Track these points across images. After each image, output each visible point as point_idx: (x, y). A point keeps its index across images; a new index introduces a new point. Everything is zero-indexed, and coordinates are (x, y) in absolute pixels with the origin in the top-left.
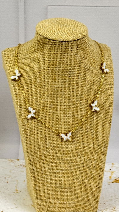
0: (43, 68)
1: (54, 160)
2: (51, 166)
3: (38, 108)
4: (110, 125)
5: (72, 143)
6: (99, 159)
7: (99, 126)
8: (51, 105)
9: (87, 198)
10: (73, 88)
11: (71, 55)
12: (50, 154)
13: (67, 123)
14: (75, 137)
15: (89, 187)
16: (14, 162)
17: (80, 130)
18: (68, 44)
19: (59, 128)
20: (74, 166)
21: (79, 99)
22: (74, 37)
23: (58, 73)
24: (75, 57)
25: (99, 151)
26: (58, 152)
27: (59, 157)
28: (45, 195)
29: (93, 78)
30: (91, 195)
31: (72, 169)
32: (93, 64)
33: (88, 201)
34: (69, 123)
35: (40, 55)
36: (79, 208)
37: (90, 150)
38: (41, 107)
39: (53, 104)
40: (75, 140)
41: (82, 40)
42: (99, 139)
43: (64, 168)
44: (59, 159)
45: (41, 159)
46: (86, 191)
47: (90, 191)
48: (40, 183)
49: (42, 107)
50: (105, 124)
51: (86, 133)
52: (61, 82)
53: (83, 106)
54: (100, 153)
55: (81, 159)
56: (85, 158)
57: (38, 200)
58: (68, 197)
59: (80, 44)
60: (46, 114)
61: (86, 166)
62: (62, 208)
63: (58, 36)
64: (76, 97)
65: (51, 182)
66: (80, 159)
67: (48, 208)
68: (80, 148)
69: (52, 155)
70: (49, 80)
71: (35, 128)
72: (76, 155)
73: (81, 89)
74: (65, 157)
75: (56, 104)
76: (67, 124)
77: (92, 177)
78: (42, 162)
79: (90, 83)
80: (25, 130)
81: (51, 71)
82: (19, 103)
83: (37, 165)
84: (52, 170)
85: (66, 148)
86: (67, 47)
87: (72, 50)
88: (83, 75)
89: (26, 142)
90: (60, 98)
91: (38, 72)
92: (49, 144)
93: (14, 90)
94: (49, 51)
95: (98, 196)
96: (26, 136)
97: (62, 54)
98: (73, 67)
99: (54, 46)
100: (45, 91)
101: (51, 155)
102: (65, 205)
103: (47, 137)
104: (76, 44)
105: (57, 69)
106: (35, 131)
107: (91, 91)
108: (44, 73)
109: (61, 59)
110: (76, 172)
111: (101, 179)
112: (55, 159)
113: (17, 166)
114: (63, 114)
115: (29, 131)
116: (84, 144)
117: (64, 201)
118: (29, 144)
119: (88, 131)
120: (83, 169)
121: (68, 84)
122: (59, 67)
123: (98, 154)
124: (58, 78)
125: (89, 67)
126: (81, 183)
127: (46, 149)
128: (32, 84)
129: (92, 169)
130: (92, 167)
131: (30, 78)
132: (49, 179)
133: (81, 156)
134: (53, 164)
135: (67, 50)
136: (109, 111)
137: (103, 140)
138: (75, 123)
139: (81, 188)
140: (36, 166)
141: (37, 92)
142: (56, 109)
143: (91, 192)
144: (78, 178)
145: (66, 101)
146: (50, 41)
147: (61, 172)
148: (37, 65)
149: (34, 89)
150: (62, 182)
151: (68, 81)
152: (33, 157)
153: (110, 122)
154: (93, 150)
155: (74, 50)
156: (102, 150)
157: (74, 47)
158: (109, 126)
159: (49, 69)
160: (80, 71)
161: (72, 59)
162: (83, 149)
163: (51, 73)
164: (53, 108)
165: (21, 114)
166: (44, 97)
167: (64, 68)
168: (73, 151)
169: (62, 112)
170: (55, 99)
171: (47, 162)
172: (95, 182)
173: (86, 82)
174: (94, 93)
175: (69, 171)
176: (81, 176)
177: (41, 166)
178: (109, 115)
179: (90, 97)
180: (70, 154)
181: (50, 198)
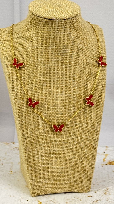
0: (36, 47)
1: (47, 140)
2: (44, 146)
3: (31, 87)
4: (103, 104)
6: (92, 139)
8: (44, 84)
9: (80, 178)
10: (66, 67)
12: (43, 134)
13: (60, 102)
14: (68, 117)
15: (82, 166)
17: (73, 110)
18: (61, 23)
21: (72, 78)
22: (67, 16)
23: (51, 52)
24: (68, 36)
25: (92, 130)
27: (53, 137)
28: (38, 175)
29: (86, 57)
30: (84, 175)
31: (66, 148)
32: (86, 43)
33: (81, 180)
34: (63, 103)
35: (33, 34)
36: (72, 188)
37: (83, 129)
38: (34, 87)
39: (46, 84)
41: (74, 19)
42: (92, 118)
43: (57, 148)
44: (52, 139)
45: (34, 139)
47: (83, 171)
48: (34, 163)
49: (36, 86)
50: (98, 103)
52: (54, 61)
53: (76, 86)
55: (74, 138)
56: (78, 138)
57: (31, 180)
58: (62, 177)
59: (73, 23)
60: (39, 93)
62: (56, 187)
63: (51, 14)
64: (69, 76)
65: (45, 161)
67: (41, 188)
69: (46, 135)
70: (42, 59)
72: (69, 135)
73: (74, 68)
74: (58, 137)
75: (49, 84)
76: (60, 104)
77: (85, 156)
78: (35, 141)
79: (83, 63)
80: (18, 109)
81: (44, 50)
82: (12, 82)
83: (30, 145)
86: (60, 25)
87: (65, 28)
88: (76, 54)
89: (19, 121)
90: (53, 77)
91: (31, 51)
92: (42, 124)
93: (7, 70)
94: (42, 30)
95: (91, 176)
96: (20, 115)
97: (55, 32)
98: (66, 46)
99: (47, 25)
100: (38, 71)
101: (44, 135)
102: (58, 185)
104: (69, 23)
105: (50, 48)
106: (28, 111)
107: (84, 71)
109: (54, 38)
110: (69, 152)
111: (94, 159)
112: (49, 139)
114: (56, 93)
115: (22, 111)
117: (58, 181)
118: (22, 124)
120: (76, 148)
121: (61, 63)
122: (52, 46)
123: (91, 133)
124: (52, 57)
125: (82, 46)
126: (75, 162)
127: (40, 129)
130: (85, 147)
131: (23, 58)
132: (42, 159)
133: (74, 136)
134: (46, 144)
135: (60, 29)
136: (102, 91)
137: (96, 120)
138: (68, 103)
141: (30, 72)
142: (50, 89)
143: (84, 172)
144: (71, 158)
145: (59, 80)
146: (43, 20)
147: (54, 151)
148: (30, 44)
149: (27, 69)
150: (56, 162)
151: (61, 60)
152: (27, 137)
154: (86, 129)
156: (95, 130)
157: (67, 25)
159: (42, 47)
160: (73, 50)
161: (65, 38)
162: (76, 128)
163: (44, 52)
164: (47, 87)
165: (14, 94)
166: (37, 76)
167: (57, 47)
168: (67, 131)
169: (55, 91)
170: (49, 78)
171: (40, 142)
172: (88, 162)
173: (79, 61)
174: (87, 73)
175: (62, 151)
176: (74, 155)
177: (35, 146)
178: (102, 94)
179: (83, 76)
180: (63, 134)
181: (44, 178)
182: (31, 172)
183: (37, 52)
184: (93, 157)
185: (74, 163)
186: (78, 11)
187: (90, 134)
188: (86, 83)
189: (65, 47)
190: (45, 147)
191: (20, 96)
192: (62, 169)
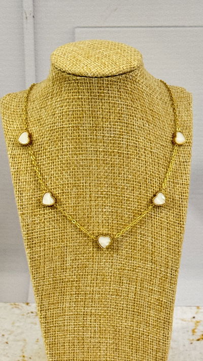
0: (59, 124)
1: (80, 290)
4: (182, 229)
5: (112, 260)
6: (163, 290)
7: (161, 229)
8: (74, 190)
10: (113, 160)
11: (109, 101)
12: (72, 278)
13: (103, 223)
14: (118, 250)
15: (145, 341)
16: (20, 307)
17: (127, 237)
18: (102, 82)
20: (117, 302)
21: (124, 180)
22: (113, 70)
23: (86, 133)
24: (116, 106)
25: (161, 275)
26: (87, 275)
27: (90, 284)
28: (64, 353)
29: (151, 143)
30: (149, 357)
31: (114, 307)
32: (150, 118)
34: (107, 224)
35: (56, 102)
37: (146, 273)
39: (77, 189)
40: (117, 255)
41: (127, 76)
42: (163, 253)
43: (98, 305)
44: (89, 288)
47: (147, 349)
48: (56, 330)
50: (173, 226)
51: (138, 243)
52: (90, 149)
53: (132, 194)
54: (164, 280)
55: (129, 289)
56: (136, 288)
59: (126, 82)
60: (65, 206)
61: (138, 303)
63: (85, 67)
64: (119, 176)
66: (127, 290)
68: (127, 268)
69: (77, 281)
70: (71, 146)
71: (45, 230)
72: (120, 282)
73: (127, 162)
74: (100, 285)
75: (83, 189)
76: (103, 225)
77: (150, 323)
78: (58, 291)
79: (145, 153)
81: (74, 130)
82: (19, 186)
85: (101, 268)
86: (100, 87)
87: (110, 92)
88: (130, 138)
90: (90, 177)
91: (52, 132)
92: (71, 260)
94: (69, 95)
97: (91, 99)
98: (112, 123)
99: (78, 86)
100: (64, 166)
101: (74, 281)
103: (67, 247)
104: (117, 82)
105: (83, 127)
106: (45, 236)
107: (146, 167)
109: (90, 109)
110: (121, 313)
112: (82, 288)
113: (25, 314)
114: (96, 206)
115: (34, 237)
116: (135, 262)
118: (34, 259)
119: (141, 239)
120: (133, 307)
121: (103, 153)
122: (87, 123)
123: (161, 281)
124: (86, 142)
125: (142, 124)
126: (132, 333)
128: (41, 154)
129: (150, 308)
130: (151, 305)
131: (39, 143)
132: (71, 324)
133: (129, 284)
134: (78, 296)
135: (101, 93)
136: (180, 204)
137: (169, 256)
138: (117, 224)
140: (49, 299)
141: (50, 168)
143: (149, 352)
145: (100, 184)
146: (72, 77)
147: (93, 311)
148: (50, 120)
149: (44, 163)
150: (97, 331)
151: (103, 147)
153: (182, 223)
154: (151, 273)
155: (114, 92)
156: (168, 275)
157: (114, 87)
158: (179, 231)
159: (70, 125)
160: (126, 131)
161: (110, 109)
162: (133, 271)
163: (74, 133)
164: (78, 196)
165: (21, 205)
166: (61, 175)
167: (96, 124)
168: (115, 275)
169: (93, 203)
170: (82, 179)
171: (68, 293)
172: (157, 334)
173: (136, 150)
174: (152, 171)
175: (108, 311)
176: (130, 319)
177: (58, 299)
178: (180, 210)
179: (145, 177)
180: (110, 280)
181: (75, 359)
182: (51, 346)
183: (61, 133)
184: (165, 325)
185: (130, 334)
186: (135, 63)
187: (158, 282)
188: (150, 190)
189: (110, 124)
190: (75, 302)
191: (32, 210)
192: (108, 344)
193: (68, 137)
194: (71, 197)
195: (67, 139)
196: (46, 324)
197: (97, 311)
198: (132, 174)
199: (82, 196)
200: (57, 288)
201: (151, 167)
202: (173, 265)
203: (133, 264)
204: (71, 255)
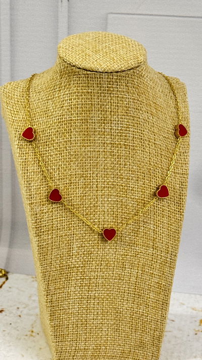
5: (116, 246)
7: (163, 217)
11: (117, 95)
19: (94, 220)
26: (92, 261)
40: (121, 242)
46: (139, 329)
51: (140, 230)
54: (164, 265)
61: (139, 286)
71: (53, 219)
84: (81, 292)
85: (106, 255)
103: (73, 235)
108: (71, 126)
116: (137, 248)
119: (144, 227)
128: (49, 145)
129: (150, 290)
139: (131, 323)
140: (55, 284)
153: (182, 211)
155: (122, 87)
158: (179, 218)
193: (77, 130)
194: (78, 188)
195: (76, 131)
196: (52, 308)
197: (101, 295)
198: (137, 165)
199: (89, 186)
200: (64, 274)
201: (154, 158)
202: (173, 250)
203: (135, 250)
204: (77, 242)
